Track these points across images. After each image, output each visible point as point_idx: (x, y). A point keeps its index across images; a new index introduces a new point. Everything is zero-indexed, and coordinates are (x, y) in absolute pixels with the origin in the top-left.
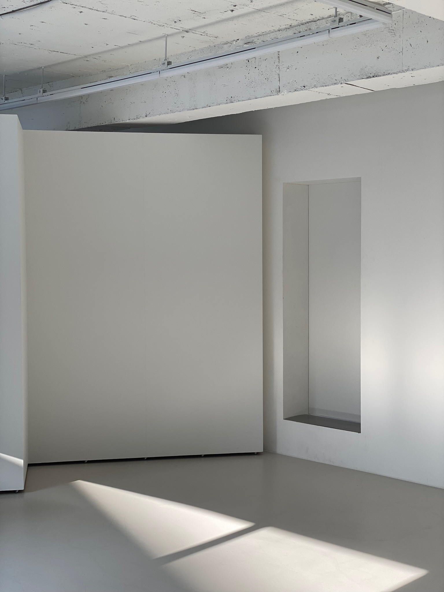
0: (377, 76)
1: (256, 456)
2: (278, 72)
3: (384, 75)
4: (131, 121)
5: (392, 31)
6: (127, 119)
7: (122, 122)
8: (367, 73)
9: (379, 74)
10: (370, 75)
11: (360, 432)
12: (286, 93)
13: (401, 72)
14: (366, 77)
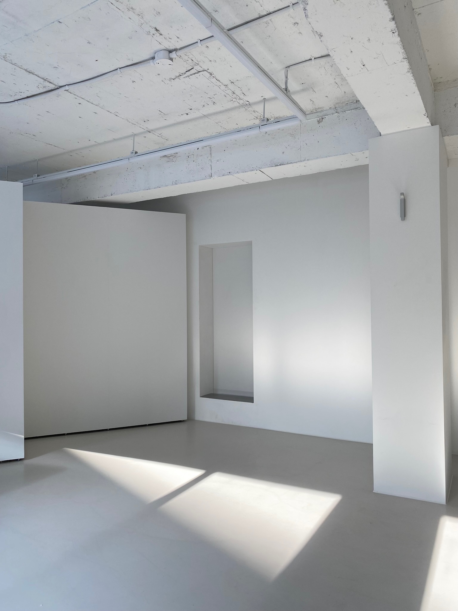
0: (282, 165)
1: (182, 423)
2: (210, 164)
3: (288, 164)
4: (100, 198)
5: (293, 136)
6: (97, 197)
7: (93, 200)
8: (275, 163)
9: (284, 163)
10: (277, 164)
11: (253, 402)
12: (216, 177)
13: (300, 161)
14: (275, 165)
